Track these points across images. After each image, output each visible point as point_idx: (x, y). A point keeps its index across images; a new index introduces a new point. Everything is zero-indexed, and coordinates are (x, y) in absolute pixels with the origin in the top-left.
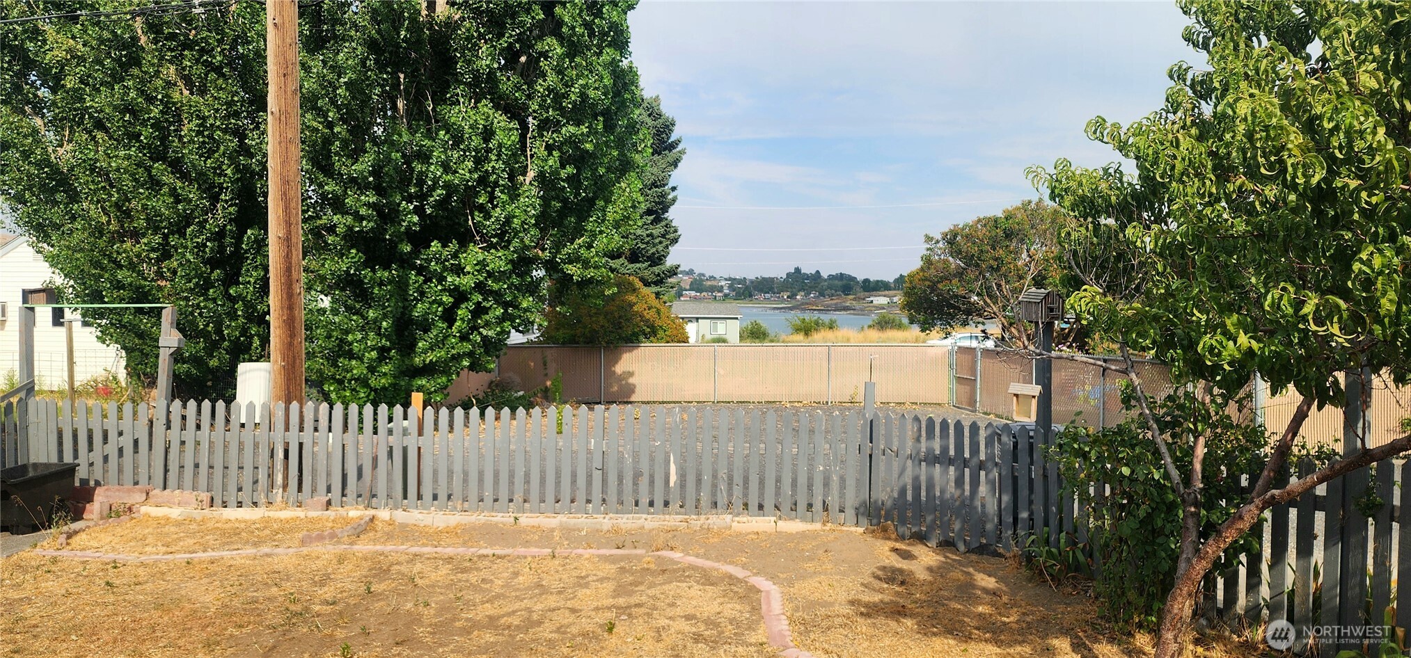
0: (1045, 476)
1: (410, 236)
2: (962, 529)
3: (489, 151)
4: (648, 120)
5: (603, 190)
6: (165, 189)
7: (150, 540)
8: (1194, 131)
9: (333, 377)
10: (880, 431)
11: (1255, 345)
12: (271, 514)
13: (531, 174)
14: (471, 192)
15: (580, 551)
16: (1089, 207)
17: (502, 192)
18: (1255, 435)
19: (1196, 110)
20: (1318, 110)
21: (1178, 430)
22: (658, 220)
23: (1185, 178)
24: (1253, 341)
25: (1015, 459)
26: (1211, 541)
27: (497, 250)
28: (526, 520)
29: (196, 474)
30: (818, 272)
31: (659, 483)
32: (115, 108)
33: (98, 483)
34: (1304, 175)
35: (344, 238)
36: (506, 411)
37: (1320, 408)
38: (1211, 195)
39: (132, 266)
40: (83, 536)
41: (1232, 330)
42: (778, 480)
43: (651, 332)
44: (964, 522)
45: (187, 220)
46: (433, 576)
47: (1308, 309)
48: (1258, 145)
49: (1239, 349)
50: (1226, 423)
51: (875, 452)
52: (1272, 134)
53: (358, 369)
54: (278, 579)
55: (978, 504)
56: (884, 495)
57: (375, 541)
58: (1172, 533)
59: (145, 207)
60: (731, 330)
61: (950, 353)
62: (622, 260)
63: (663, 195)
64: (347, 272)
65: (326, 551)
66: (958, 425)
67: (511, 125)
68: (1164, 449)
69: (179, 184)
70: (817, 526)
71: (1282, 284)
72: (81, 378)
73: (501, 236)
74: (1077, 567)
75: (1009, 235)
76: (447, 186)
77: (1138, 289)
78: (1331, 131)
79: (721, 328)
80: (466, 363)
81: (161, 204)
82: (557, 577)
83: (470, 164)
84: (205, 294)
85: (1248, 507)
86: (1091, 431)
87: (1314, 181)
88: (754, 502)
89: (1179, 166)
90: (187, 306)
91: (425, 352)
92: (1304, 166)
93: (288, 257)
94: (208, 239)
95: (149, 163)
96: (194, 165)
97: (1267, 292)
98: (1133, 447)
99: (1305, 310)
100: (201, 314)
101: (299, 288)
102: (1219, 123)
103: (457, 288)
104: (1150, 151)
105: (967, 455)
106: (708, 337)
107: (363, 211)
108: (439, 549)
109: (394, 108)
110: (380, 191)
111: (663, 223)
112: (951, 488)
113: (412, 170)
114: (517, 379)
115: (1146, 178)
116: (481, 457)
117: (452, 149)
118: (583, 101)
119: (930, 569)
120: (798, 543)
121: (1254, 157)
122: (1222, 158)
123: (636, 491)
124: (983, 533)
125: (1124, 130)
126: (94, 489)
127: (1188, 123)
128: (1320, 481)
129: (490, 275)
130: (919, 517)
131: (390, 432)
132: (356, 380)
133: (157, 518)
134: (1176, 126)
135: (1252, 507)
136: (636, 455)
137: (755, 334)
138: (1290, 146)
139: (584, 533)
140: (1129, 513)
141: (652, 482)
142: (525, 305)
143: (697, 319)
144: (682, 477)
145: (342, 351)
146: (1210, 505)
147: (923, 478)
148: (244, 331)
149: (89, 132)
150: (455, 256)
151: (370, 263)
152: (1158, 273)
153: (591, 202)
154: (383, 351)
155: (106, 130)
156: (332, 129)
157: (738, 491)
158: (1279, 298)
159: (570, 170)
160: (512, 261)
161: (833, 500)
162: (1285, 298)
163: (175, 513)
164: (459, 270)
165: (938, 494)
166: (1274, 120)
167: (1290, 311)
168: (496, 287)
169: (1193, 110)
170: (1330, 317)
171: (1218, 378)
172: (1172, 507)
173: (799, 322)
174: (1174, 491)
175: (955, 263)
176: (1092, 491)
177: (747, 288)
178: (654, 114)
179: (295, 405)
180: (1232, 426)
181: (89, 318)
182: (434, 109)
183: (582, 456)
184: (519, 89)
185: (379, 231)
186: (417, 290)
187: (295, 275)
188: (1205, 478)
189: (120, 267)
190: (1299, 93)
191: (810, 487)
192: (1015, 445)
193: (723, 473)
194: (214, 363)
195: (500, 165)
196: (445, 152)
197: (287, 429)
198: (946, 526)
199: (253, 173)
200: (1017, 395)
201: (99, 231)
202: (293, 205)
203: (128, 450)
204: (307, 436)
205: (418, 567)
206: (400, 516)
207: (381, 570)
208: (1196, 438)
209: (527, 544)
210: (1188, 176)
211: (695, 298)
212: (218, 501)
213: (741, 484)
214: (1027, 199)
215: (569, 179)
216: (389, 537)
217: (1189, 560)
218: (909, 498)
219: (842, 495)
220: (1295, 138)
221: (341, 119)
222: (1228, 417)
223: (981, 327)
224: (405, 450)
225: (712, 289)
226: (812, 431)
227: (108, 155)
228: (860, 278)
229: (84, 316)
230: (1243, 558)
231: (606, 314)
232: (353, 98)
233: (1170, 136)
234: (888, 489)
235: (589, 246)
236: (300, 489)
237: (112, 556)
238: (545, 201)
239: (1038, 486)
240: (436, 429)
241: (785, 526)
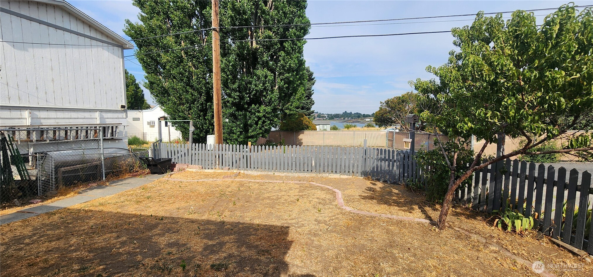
0: (412, 164)
1: (247, 103)
2: (389, 178)
3: (266, 81)
4: (306, 73)
5: (295, 91)
6: (190, 93)
7: (189, 176)
8: (456, 69)
9: (229, 139)
10: (368, 153)
11: (473, 126)
12: (216, 171)
13: (277, 87)
14: (262, 92)
15: (290, 182)
16: (425, 91)
17: (269, 92)
18: (471, 152)
19: (457, 63)
20: (493, 59)
21: (450, 151)
22: (309, 98)
23: (454, 82)
24: (472, 125)
25: (404, 159)
26: (458, 180)
27: (268, 106)
28: (276, 174)
29: (198, 162)
30: (351, 112)
31: (310, 166)
32: (178, 73)
33: (177, 163)
34: (488, 77)
35: (231, 104)
36: (271, 147)
37: (490, 144)
38: (461, 86)
39: (183, 112)
40: (174, 175)
41: (467, 122)
42: (341, 165)
43: (307, 128)
44: (390, 176)
45: (195, 100)
46: (254, 187)
47: (489, 115)
48: (475, 69)
49: (468, 127)
50: (463, 149)
51: (366, 158)
52: (479, 66)
53: (235, 137)
54: (218, 186)
55: (394, 171)
56: (368, 169)
57: (240, 178)
58: (447, 178)
59: (185, 97)
60: (328, 127)
61: (387, 133)
62: (299, 109)
63: (310, 92)
64: (232, 112)
65: (229, 180)
66: (389, 151)
67: (272, 74)
68: (446, 156)
69: (193, 92)
70: (351, 177)
71: (481, 108)
72: (172, 139)
73: (269, 103)
74: (421, 188)
75: (403, 101)
76: (256, 90)
77: (439, 113)
78: (497, 66)
79: (325, 127)
80: (261, 135)
81: (189, 96)
82: (284, 188)
83: (262, 85)
84: (199, 118)
85: (469, 171)
86: (426, 152)
87: (492, 79)
88: (334, 171)
89: (452, 79)
90: (195, 121)
91: (251, 132)
92: (488, 75)
93: (218, 108)
94: (200, 105)
95: (186, 86)
96: (196, 87)
97: (477, 111)
98: (437, 156)
99: (488, 115)
100: (198, 123)
101: (221, 116)
102: (464, 66)
103: (259, 116)
104: (444, 75)
105: (391, 159)
106: (322, 129)
107: (236, 97)
108: (255, 180)
109: (243, 71)
110: (240, 92)
111: (310, 99)
112: (387, 168)
113: (248, 86)
114: (273, 140)
115: (442, 82)
116: (265, 159)
117: (257, 81)
118: (290, 67)
119: (380, 188)
120: (346, 181)
121: (474, 73)
122: (464, 76)
123: (304, 168)
124: (395, 179)
125: (437, 69)
126: (176, 164)
127: (455, 67)
128: (490, 164)
129: (267, 113)
130: (378, 175)
131: (243, 152)
132: (235, 139)
133: (190, 171)
134: (451, 68)
135: (470, 171)
136: (304, 158)
137: (334, 128)
138: (484, 69)
139: (291, 177)
140: (435, 173)
141: (308, 165)
142: (275, 120)
143: (319, 125)
144: (316, 164)
145: (231, 132)
146: (458, 171)
147: (379, 165)
148: (208, 128)
149: (172, 79)
150: (258, 108)
151: (237, 110)
152: (445, 108)
153: (291, 94)
154: (241, 132)
155: (176, 79)
156: (228, 77)
157: (330, 168)
158: (480, 112)
159: (286, 85)
160: (272, 109)
161: (355, 170)
162: (482, 112)
163: (194, 170)
164: (259, 112)
165: (383, 169)
166: (480, 62)
167: (483, 115)
168: (268, 116)
169: (456, 63)
170: (495, 117)
171: (462, 135)
172: (448, 171)
173: (346, 126)
174: (448, 167)
175: (388, 109)
176: (425, 167)
177: (332, 117)
178: (308, 71)
179: (221, 145)
180: (465, 150)
181: (174, 124)
182: (253, 71)
183: (290, 158)
184: (274, 65)
185: (240, 102)
186: (249, 117)
187: (220, 113)
188: (456, 164)
189: (180, 112)
190: (487, 55)
191: (349, 167)
192: (404, 156)
193: (326, 164)
194: (201, 135)
195: (269, 85)
196: (255, 82)
197: (219, 151)
198: (385, 177)
199: (210, 89)
200: (405, 142)
201: (175, 103)
202: (219, 95)
203: (183, 155)
204: (224, 153)
205: (251, 184)
206: (246, 172)
207: (242, 185)
208: (455, 153)
209: (277, 180)
210: (455, 81)
211: (318, 119)
212: (204, 168)
213: (331, 166)
214: (408, 92)
215: (286, 88)
216: (243, 177)
217: (452, 185)
218: (375, 170)
219: (357, 169)
220: (486, 67)
221: (230, 74)
222: (464, 148)
223: (395, 126)
224: (247, 156)
225: (323, 117)
226: (350, 153)
227: (176, 85)
228: (362, 114)
229: (172, 124)
230: (467, 185)
231: (296, 123)
232: (233, 69)
233: (450, 70)
234: (370, 167)
235: (291, 105)
236: (222, 165)
237: (180, 180)
238: (280, 94)
239: (410, 167)
240: (254, 152)
241: (342, 177)
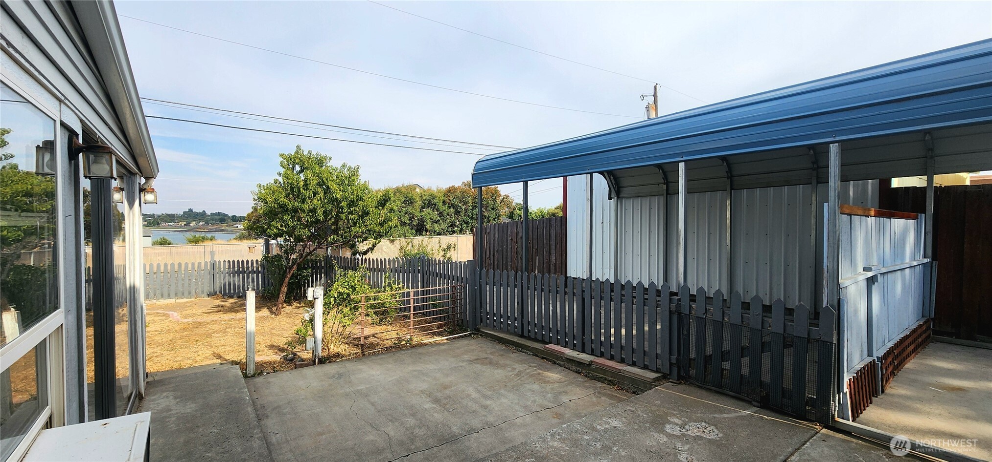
10: (217, 266)
30: (204, 211)
42: (176, 287)
51: (215, 273)
56: (217, 289)
70: (193, 299)
105: (245, 270)
120: (185, 304)
137: (163, 243)
161: (198, 290)
173: (191, 238)
177: (156, 220)
219: (203, 291)
234: (220, 286)
241: (179, 301)
